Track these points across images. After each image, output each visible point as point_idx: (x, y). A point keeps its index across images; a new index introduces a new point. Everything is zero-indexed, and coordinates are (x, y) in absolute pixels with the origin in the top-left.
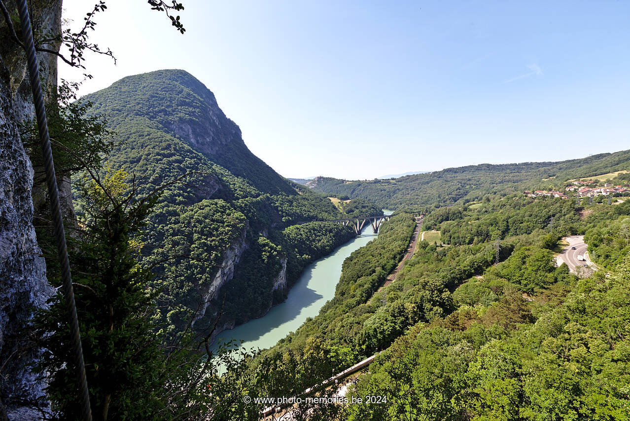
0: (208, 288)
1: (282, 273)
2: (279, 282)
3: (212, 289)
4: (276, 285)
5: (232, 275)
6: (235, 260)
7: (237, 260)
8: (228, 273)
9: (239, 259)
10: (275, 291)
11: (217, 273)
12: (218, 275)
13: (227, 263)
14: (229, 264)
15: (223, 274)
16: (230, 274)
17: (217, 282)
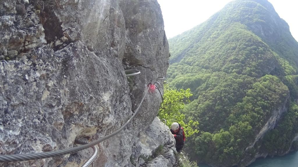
0: (259, 131)
3: (261, 132)
5: (274, 126)
6: (277, 117)
7: (279, 117)
8: (272, 124)
9: (280, 116)
11: (266, 124)
13: (272, 118)
14: (273, 120)
15: (269, 124)
16: (273, 125)
17: (265, 129)
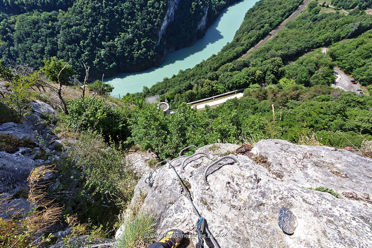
0: (160, 28)
1: (204, 18)
2: (201, 25)
3: (162, 28)
4: (199, 26)
5: (173, 18)
6: (175, 7)
8: (171, 17)
9: (177, 6)
10: (198, 30)
12: (165, 19)
13: (170, 10)
14: (171, 11)
15: (168, 17)
17: (165, 23)
